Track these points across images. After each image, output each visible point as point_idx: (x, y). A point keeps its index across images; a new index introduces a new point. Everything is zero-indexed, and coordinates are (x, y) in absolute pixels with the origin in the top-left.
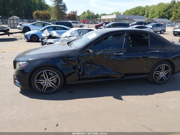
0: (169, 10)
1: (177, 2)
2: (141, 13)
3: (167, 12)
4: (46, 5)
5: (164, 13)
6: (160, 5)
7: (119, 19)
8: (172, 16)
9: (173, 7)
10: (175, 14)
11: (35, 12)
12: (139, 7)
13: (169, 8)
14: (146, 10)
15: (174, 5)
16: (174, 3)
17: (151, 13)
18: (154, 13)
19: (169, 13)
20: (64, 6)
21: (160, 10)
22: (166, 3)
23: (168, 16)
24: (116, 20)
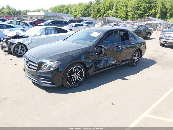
0: (88, 9)
1: (93, 3)
2: (65, 11)
3: (87, 11)
5: (85, 12)
6: (80, 4)
7: (47, 16)
8: (91, 15)
9: (91, 7)
10: (94, 13)
12: (62, 5)
13: (88, 8)
14: (69, 9)
15: (91, 5)
16: (91, 3)
17: (73, 12)
18: (76, 11)
19: (88, 12)
21: (81, 9)
22: (85, 3)
23: (88, 14)
24: (45, 17)
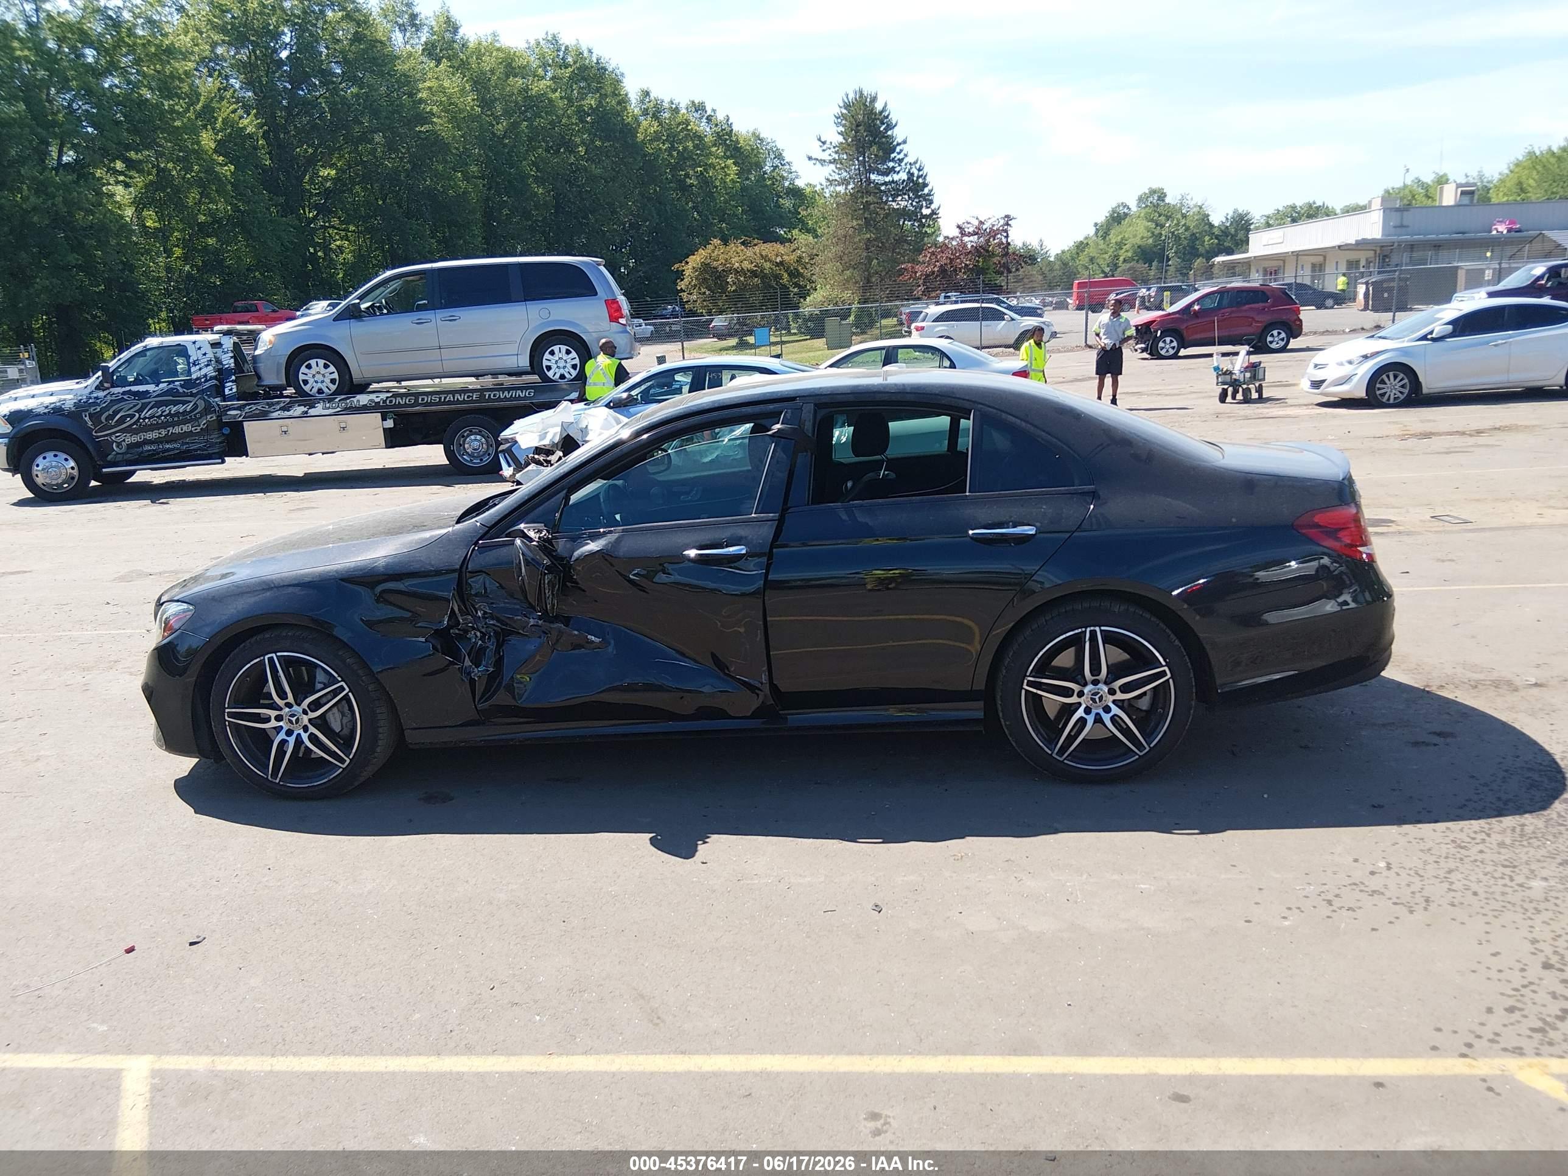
4: (796, 193)
7: (1412, 247)
11: (695, 260)
20: (916, 187)
24: (1384, 257)
